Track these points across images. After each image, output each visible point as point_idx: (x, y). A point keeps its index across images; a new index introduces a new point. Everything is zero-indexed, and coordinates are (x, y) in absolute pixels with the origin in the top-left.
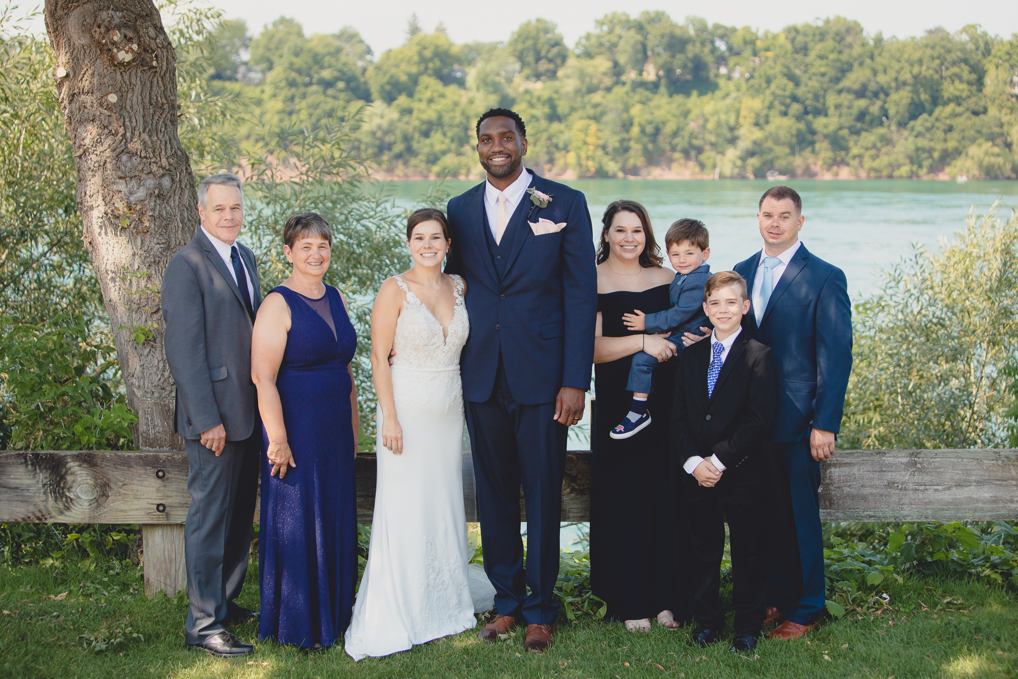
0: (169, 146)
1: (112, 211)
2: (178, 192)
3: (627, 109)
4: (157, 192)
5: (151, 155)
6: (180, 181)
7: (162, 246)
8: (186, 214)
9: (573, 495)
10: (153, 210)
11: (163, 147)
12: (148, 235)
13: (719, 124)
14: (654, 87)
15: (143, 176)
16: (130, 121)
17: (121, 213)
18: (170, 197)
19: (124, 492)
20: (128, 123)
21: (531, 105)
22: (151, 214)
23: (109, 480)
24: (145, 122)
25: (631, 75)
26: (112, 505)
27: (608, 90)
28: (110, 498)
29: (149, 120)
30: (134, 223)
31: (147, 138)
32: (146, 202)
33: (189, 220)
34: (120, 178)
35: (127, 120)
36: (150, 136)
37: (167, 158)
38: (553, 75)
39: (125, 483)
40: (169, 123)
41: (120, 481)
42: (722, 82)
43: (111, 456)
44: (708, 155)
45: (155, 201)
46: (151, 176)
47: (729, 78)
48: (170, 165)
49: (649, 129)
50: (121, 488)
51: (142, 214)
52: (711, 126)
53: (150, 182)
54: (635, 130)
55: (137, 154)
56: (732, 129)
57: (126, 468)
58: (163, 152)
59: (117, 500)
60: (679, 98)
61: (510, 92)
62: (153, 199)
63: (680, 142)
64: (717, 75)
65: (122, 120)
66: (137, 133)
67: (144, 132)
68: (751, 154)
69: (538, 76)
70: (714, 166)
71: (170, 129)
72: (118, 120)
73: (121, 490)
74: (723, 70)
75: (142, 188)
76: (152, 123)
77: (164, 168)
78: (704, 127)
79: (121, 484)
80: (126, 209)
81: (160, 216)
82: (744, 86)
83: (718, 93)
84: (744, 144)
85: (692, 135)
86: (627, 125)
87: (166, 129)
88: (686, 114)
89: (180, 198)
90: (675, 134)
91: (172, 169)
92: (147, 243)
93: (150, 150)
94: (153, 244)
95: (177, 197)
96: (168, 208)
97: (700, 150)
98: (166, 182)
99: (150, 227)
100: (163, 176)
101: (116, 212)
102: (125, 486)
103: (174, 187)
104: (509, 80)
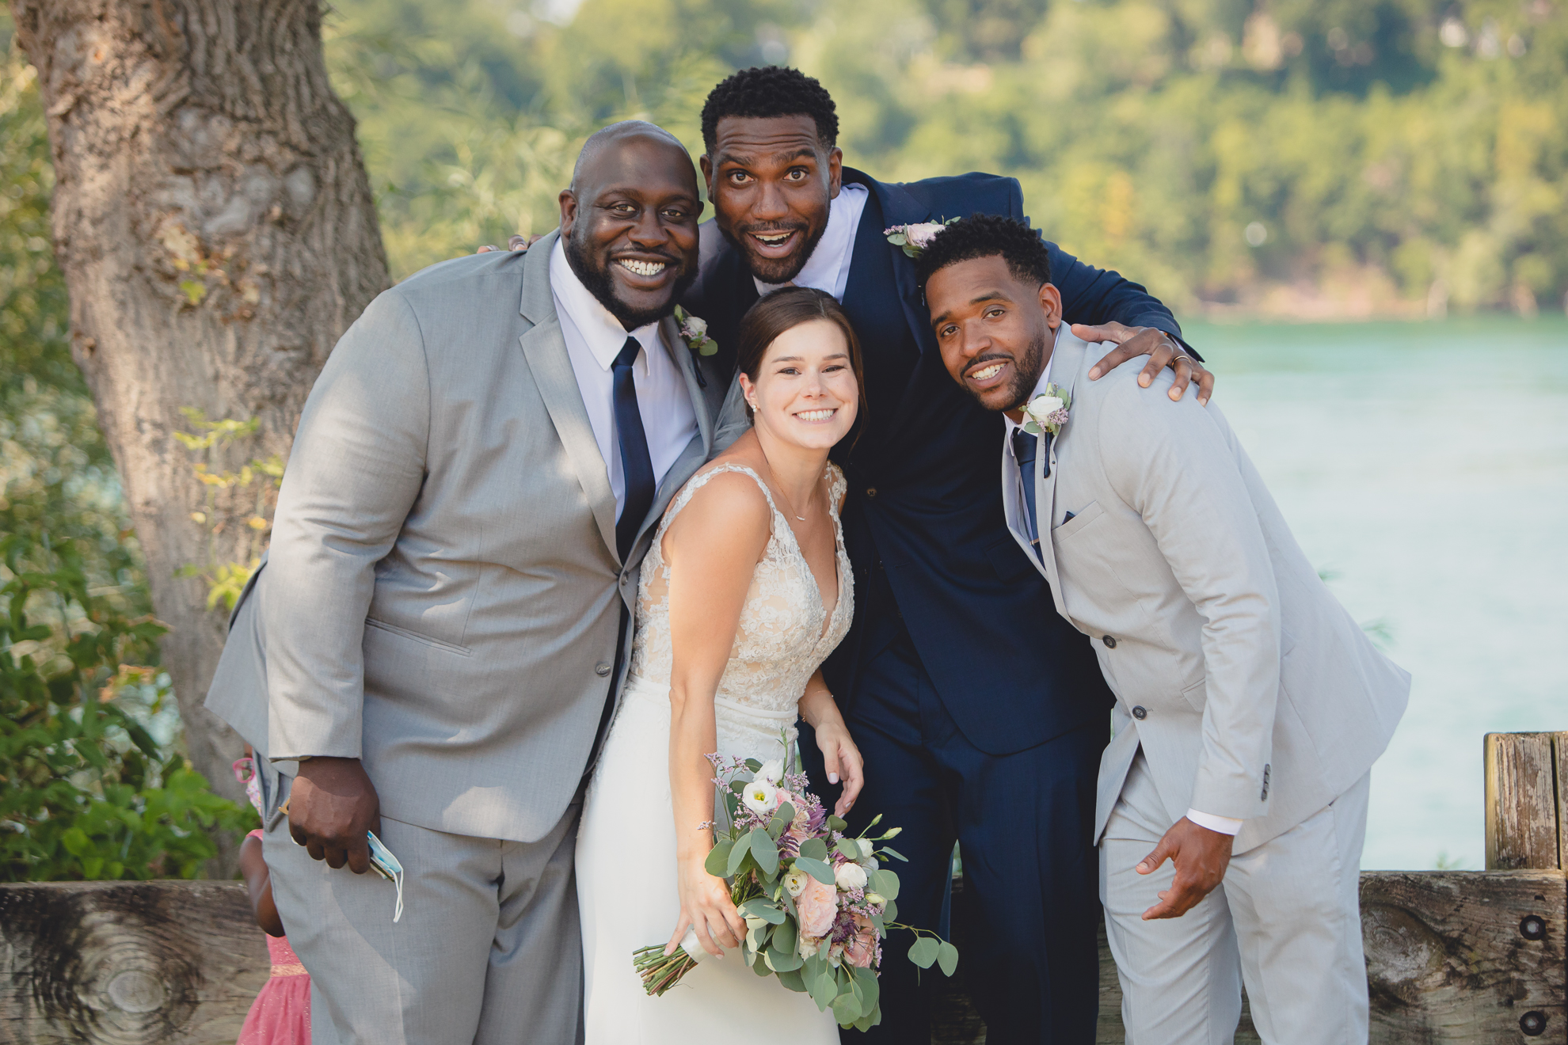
0: (305, 91)
1: (158, 261)
2: (332, 212)
3: (1204, 133)
4: (277, 211)
5: (261, 112)
6: (337, 185)
7: (293, 354)
8: (353, 272)
9: (1451, 990)
10: (269, 258)
11: (291, 92)
12: (254, 327)
13: (1443, 174)
14: (1276, 81)
15: (240, 169)
16: (203, 22)
17: (182, 264)
18: (311, 225)
19: (239, 990)
20: (195, 27)
21: (961, 128)
22: (263, 267)
23: (199, 958)
24: (241, 25)
25: (1215, 51)
26: (205, 1026)
27: (1157, 88)
28: (201, 1008)
29: (250, 18)
30: (216, 293)
31: (247, 68)
32: (250, 238)
33: (361, 288)
34: (180, 171)
35: (194, 18)
36: (256, 62)
37: (304, 123)
38: (1012, 50)
39: (243, 966)
40: (302, 30)
41: (230, 961)
42: (1450, 67)
43: (205, 893)
44: (1416, 253)
45: (273, 237)
46: (262, 167)
47: (1467, 52)
48: (312, 139)
49: (1264, 189)
50: (230, 980)
51: (238, 268)
52: (1424, 175)
53: (260, 185)
54: (1227, 193)
55: (222, 109)
56: (1477, 185)
57: (245, 925)
58: (292, 107)
59: (221, 1013)
60: (1339, 108)
61: (906, 94)
62: (267, 229)
63: (1345, 220)
64: (1439, 47)
65: (179, 18)
66: (220, 53)
67: (239, 48)
68: (1523, 247)
69: (975, 53)
70: (1429, 281)
71: (306, 43)
72: (168, 17)
73: (230, 985)
74: (1452, 34)
75: (237, 202)
76: (260, 28)
77: (294, 148)
78: (1404, 182)
79: (231, 969)
80: (195, 257)
81: (288, 275)
82: (1506, 73)
83: (1441, 94)
84: (1510, 222)
85: (1376, 203)
86: (1205, 178)
87: (295, 44)
88: (1356, 147)
89: (336, 229)
90: (1333, 197)
91: (316, 149)
92: (251, 348)
93: (257, 99)
94: (267, 350)
95: (329, 227)
96: (307, 255)
97: (1392, 241)
98: (301, 185)
99: (259, 305)
100: (293, 168)
101: (168, 265)
102: (243, 977)
103: (321, 200)
104: (903, 64)
